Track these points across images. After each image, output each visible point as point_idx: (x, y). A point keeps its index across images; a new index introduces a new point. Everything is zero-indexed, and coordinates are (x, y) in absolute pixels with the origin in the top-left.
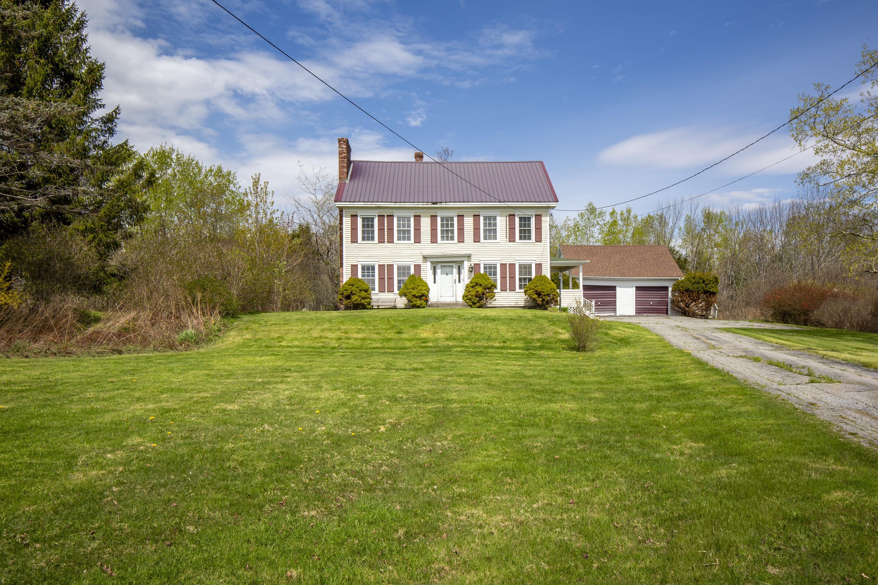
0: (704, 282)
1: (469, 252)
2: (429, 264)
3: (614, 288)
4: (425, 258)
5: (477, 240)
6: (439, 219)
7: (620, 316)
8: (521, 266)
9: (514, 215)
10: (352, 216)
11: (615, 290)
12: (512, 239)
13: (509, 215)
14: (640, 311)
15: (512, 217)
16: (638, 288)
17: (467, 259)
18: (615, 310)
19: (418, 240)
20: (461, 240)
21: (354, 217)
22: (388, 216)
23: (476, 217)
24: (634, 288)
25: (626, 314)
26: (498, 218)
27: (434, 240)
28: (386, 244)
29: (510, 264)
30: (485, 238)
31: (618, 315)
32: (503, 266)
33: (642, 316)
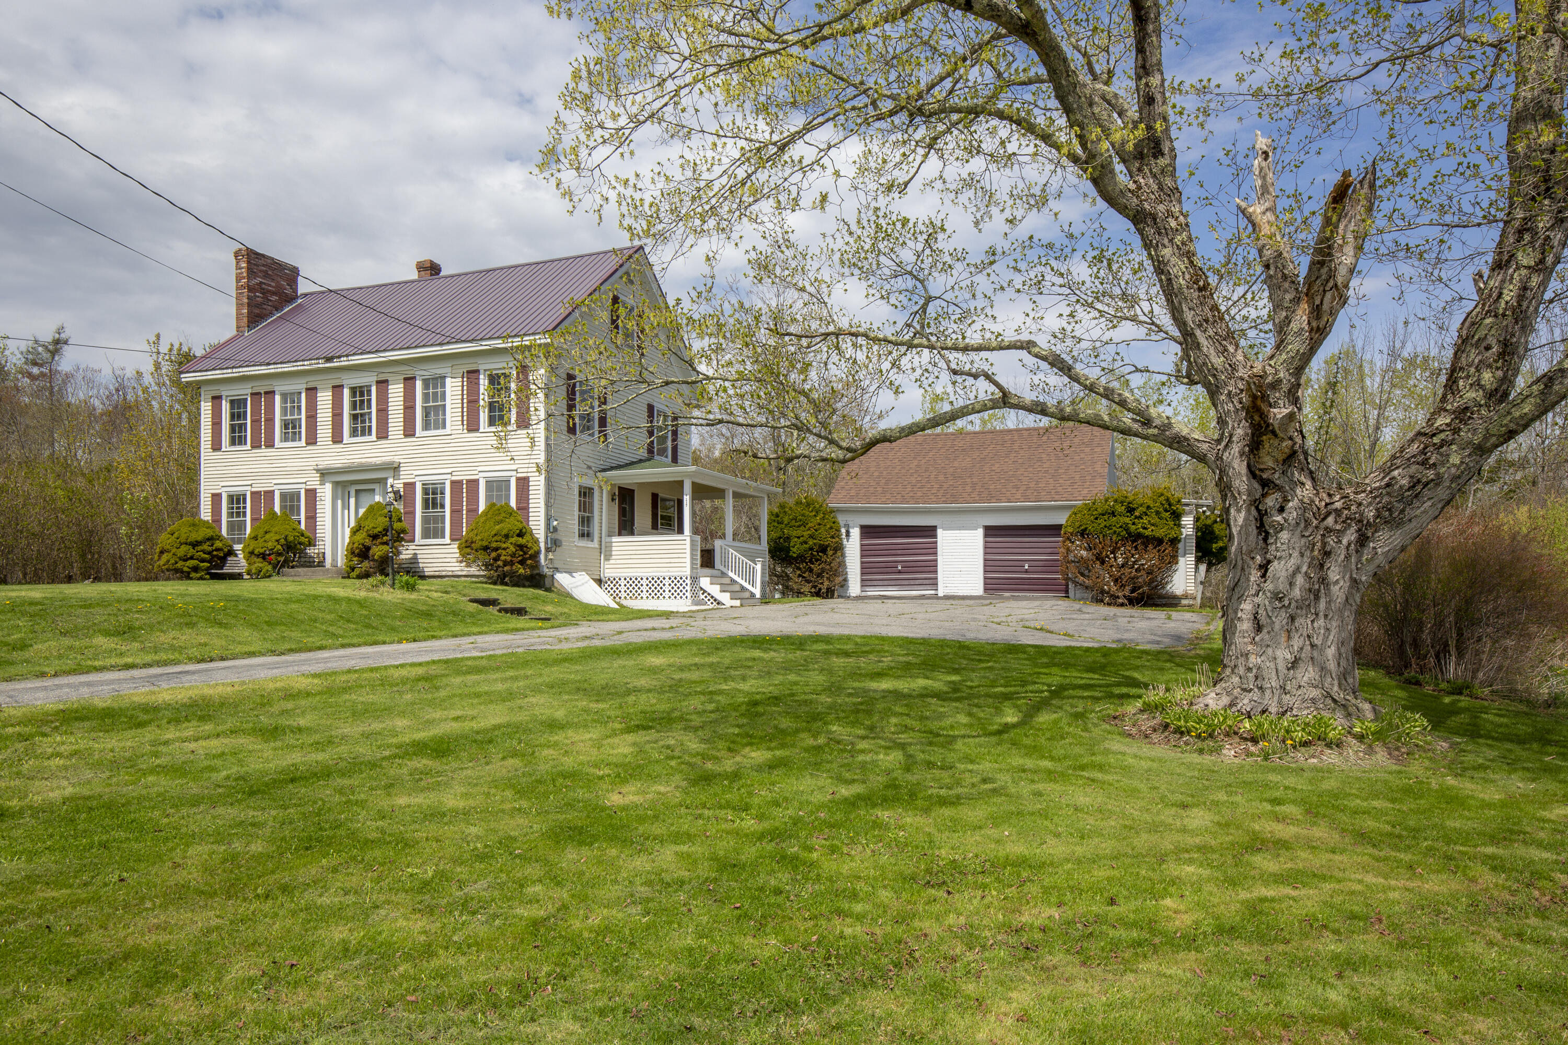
0: (1131, 510)
1: (397, 459)
2: (328, 487)
3: (930, 531)
4: (324, 474)
5: (409, 432)
6: (346, 392)
7: (947, 597)
8: (489, 483)
9: (477, 371)
10: (214, 398)
11: (935, 536)
12: (473, 426)
13: (468, 372)
14: (993, 586)
15: (472, 375)
16: (990, 531)
17: (391, 473)
18: (934, 584)
19: (312, 440)
20: (383, 434)
21: (217, 399)
22: (266, 393)
23: (409, 381)
24: (981, 532)
25: (961, 593)
26: (448, 381)
27: (337, 438)
28: (264, 451)
29: (468, 481)
30: (426, 427)
31: (941, 594)
32: (456, 485)
33: (1001, 597)
